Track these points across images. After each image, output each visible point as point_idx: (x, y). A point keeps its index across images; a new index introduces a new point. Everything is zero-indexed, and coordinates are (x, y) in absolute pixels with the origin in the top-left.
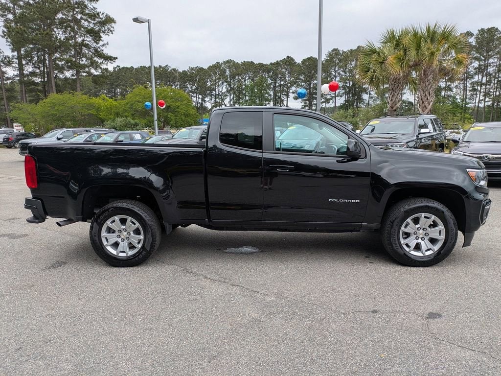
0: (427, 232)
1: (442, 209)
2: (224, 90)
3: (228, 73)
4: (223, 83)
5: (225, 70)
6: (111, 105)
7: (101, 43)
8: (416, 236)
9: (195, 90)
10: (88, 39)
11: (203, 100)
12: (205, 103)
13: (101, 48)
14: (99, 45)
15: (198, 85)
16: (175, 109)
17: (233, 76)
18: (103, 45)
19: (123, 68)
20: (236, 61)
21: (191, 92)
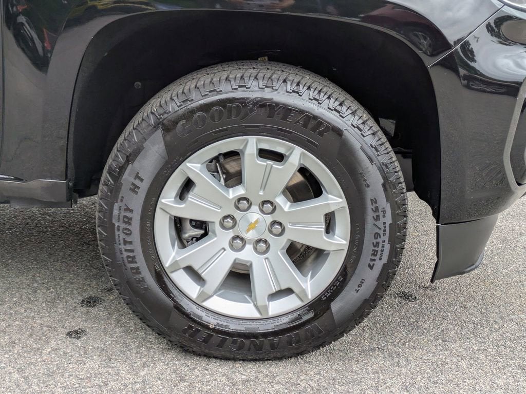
0: (277, 216)
1: (332, 117)
8: (231, 234)
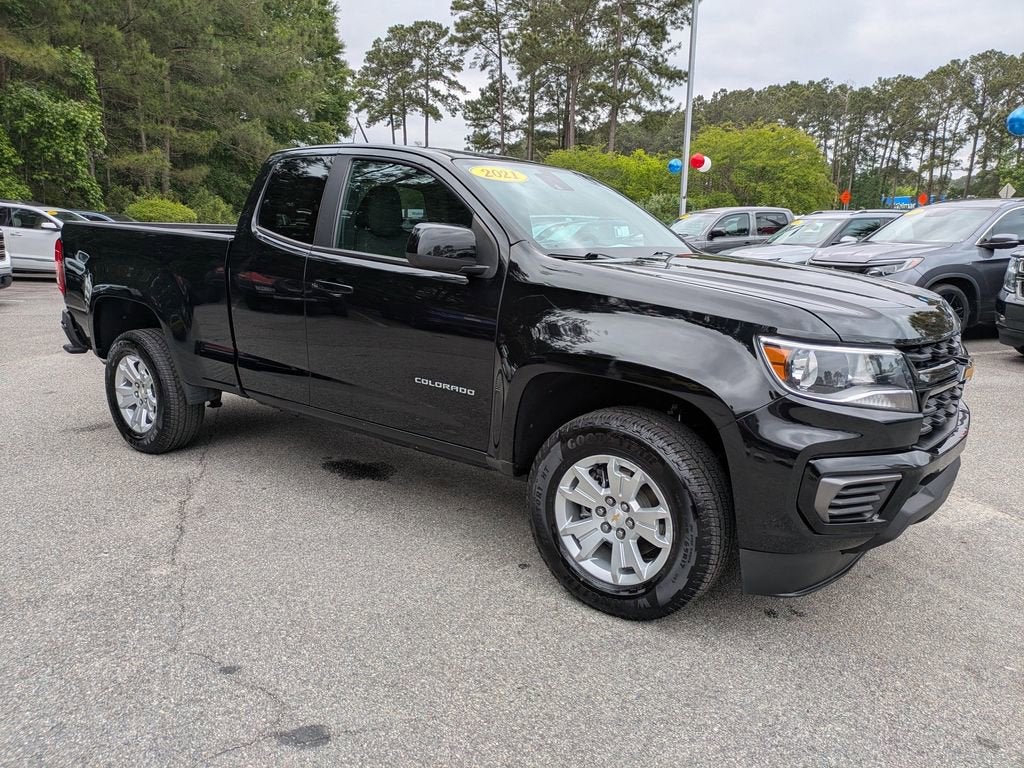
0: (631, 515)
2: (963, 126)
3: (979, 83)
4: (961, 109)
5: (972, 77)
6: (649, 170)
7: (666, 46)
8: (602, 520)
9: (885, 130)
10: (643, 41)
11: (902, 151)
12: (907, 159)
13: (666, 56)
14: (662, 52)
15: (894, 117)
16: (775, 173)
17: (994, 91)
18: (671, 50)
19: (733, 93)
20: (1008, 53)
21: (877, 135)
